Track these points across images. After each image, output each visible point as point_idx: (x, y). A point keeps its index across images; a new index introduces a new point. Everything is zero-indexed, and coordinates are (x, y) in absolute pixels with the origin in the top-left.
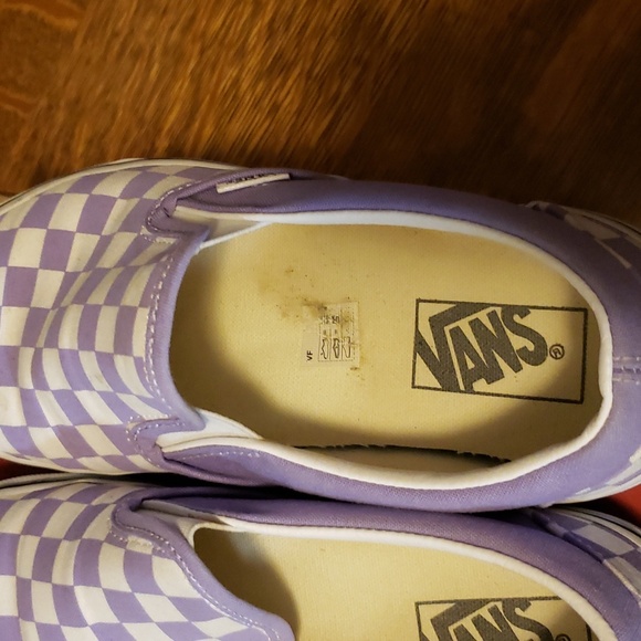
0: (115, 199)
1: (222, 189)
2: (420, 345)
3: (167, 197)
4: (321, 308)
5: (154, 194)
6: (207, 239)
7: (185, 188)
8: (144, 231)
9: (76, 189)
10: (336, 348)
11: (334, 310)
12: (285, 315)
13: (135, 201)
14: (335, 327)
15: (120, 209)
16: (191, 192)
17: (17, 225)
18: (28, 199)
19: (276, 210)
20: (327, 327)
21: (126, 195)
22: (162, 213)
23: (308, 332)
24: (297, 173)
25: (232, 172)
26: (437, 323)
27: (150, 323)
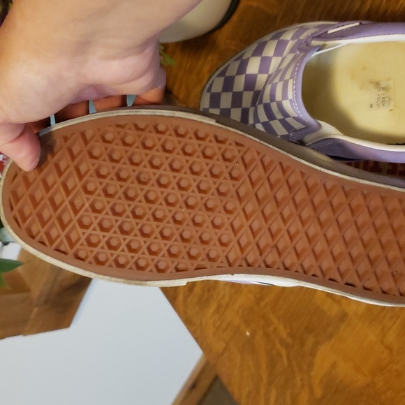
0: (289, 41)
1: (330, 32)
3: (308, 37)
4: (377, 84)
5: (303, 37)
6: (318, 51)
7: (316, 32)
8: (298, 52)
9: (274, 38)
10: (383, 101)
11: (383, 84)
12: (362, 89)
13: (296, 40)
14: (382, 92)
15: (290, 45)
16: (318, 34)
17: (250, 55)
18: (254, 46)
19: (351, 37)
20: (380, 93)
21: (292, 39)
22: (305, 44)
23: (371, 95)
24: (364, 22)
25: (336, 24)
27: (293, 84)
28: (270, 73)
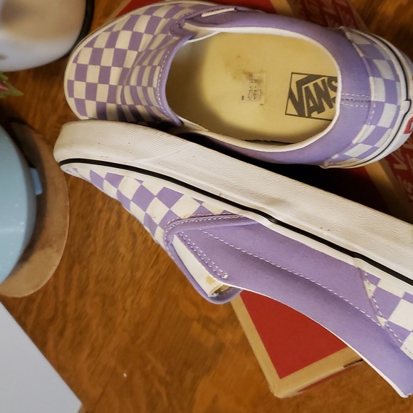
0: (161, 18)
1: (204, 15)
2: (291, 95)
3: (181, 18)
4: (250, 75)
5: (176, 17)
6: (191, 39)
7: (190, 14)
8: (169, 34)
9: (146, 13)
10: (255, 95)
11: (256, 77)
12: (235, 78)
13: (169, 19)
14: (255, 85)
15: (163, 23)
16: (192, 16)
17: (120, 28)
18: (126, 17)
19: (224, 26)
20: (251, 85)
21: (166, 17)
22: (178, 26)
23: (243, 86)
24: (240, 8)
25: (211, 7)
26: (299, 84)
27: (160, 73)
28: (140, 51)
